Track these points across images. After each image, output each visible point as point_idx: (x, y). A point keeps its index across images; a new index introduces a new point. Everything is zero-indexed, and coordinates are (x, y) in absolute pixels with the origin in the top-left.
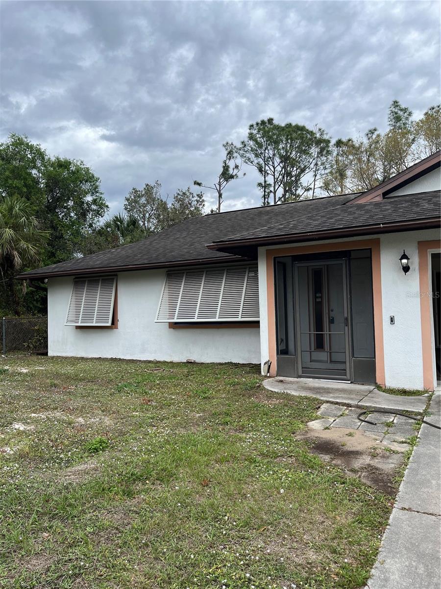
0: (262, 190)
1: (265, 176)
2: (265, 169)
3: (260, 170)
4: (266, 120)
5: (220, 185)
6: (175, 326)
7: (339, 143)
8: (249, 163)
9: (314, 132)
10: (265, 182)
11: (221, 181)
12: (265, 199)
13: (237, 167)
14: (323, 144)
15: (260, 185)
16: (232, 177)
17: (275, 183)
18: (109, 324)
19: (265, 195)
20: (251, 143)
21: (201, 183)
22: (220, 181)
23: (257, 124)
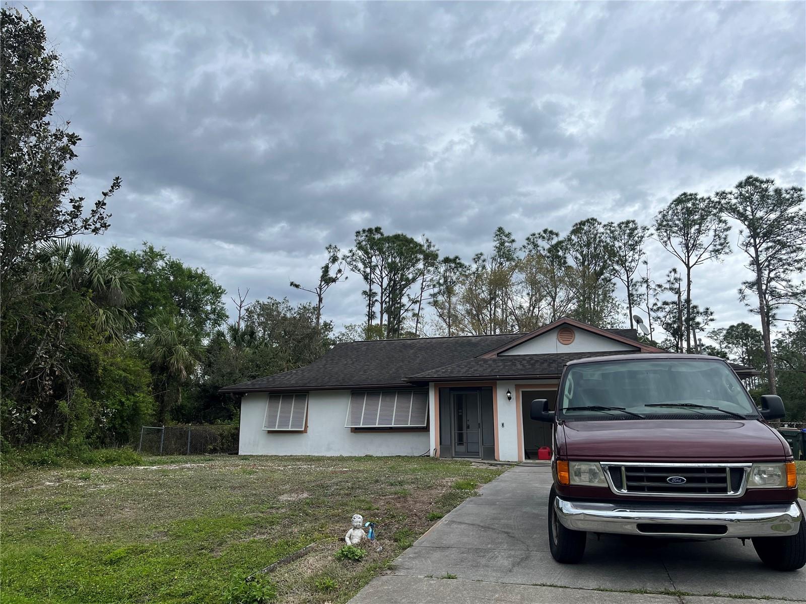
0: (367, 299)
1: (370, 284)
2: (370, 277)
3: (366, 278)
4: (374, 228)
5: (321, 289)
6: (356, 430)
7: (447, 260)
8: (356, 271)
9: (422, 243)
10: (370, 290)
11: (323, 283)
12: (369, 309)
13: (340, 271)
14: (431, 258)
15: (365, 293)
16: (334, 280)
17: (382, 293)
18: (303, 429)
19: (370, 304)
20: (360, 253)
21: (299, 285)
22: (321, 284)
23: (364, 231)
